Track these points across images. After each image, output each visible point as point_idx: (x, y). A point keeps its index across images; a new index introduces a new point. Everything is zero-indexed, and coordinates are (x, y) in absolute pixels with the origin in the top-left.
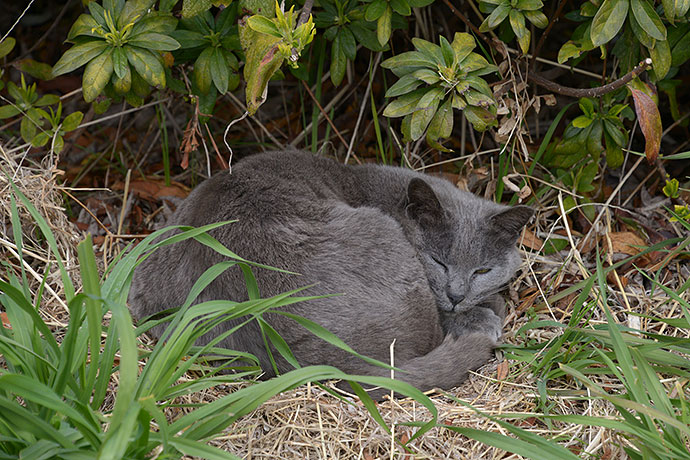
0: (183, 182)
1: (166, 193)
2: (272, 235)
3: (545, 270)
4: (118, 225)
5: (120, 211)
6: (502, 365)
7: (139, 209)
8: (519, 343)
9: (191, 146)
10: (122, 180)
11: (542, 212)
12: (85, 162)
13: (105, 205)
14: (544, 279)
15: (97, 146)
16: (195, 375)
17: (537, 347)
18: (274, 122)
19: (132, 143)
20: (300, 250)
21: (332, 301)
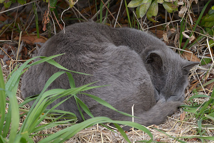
0: (45, 36)
1: (38, 41)
2: (80, 60)
3: (202, 72)
4: (16, 56)
5: (17, 49)
6: (183, 114)
7: (26, 48)
8: (190, 104)
9: (46, 21)
10: (19, 36)
11: (200, 47)
12: (4, 28)
13: (10, 47)
14: (201, 76)
15: (9, 21)
16: (49, 121)
17: (197, 106)
18: (84, 9)
19: (24, 19)
20: (92, 66)
21: (106, 89)
